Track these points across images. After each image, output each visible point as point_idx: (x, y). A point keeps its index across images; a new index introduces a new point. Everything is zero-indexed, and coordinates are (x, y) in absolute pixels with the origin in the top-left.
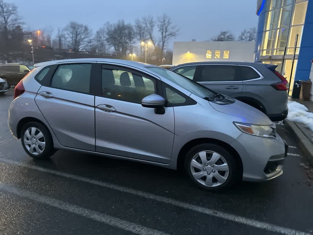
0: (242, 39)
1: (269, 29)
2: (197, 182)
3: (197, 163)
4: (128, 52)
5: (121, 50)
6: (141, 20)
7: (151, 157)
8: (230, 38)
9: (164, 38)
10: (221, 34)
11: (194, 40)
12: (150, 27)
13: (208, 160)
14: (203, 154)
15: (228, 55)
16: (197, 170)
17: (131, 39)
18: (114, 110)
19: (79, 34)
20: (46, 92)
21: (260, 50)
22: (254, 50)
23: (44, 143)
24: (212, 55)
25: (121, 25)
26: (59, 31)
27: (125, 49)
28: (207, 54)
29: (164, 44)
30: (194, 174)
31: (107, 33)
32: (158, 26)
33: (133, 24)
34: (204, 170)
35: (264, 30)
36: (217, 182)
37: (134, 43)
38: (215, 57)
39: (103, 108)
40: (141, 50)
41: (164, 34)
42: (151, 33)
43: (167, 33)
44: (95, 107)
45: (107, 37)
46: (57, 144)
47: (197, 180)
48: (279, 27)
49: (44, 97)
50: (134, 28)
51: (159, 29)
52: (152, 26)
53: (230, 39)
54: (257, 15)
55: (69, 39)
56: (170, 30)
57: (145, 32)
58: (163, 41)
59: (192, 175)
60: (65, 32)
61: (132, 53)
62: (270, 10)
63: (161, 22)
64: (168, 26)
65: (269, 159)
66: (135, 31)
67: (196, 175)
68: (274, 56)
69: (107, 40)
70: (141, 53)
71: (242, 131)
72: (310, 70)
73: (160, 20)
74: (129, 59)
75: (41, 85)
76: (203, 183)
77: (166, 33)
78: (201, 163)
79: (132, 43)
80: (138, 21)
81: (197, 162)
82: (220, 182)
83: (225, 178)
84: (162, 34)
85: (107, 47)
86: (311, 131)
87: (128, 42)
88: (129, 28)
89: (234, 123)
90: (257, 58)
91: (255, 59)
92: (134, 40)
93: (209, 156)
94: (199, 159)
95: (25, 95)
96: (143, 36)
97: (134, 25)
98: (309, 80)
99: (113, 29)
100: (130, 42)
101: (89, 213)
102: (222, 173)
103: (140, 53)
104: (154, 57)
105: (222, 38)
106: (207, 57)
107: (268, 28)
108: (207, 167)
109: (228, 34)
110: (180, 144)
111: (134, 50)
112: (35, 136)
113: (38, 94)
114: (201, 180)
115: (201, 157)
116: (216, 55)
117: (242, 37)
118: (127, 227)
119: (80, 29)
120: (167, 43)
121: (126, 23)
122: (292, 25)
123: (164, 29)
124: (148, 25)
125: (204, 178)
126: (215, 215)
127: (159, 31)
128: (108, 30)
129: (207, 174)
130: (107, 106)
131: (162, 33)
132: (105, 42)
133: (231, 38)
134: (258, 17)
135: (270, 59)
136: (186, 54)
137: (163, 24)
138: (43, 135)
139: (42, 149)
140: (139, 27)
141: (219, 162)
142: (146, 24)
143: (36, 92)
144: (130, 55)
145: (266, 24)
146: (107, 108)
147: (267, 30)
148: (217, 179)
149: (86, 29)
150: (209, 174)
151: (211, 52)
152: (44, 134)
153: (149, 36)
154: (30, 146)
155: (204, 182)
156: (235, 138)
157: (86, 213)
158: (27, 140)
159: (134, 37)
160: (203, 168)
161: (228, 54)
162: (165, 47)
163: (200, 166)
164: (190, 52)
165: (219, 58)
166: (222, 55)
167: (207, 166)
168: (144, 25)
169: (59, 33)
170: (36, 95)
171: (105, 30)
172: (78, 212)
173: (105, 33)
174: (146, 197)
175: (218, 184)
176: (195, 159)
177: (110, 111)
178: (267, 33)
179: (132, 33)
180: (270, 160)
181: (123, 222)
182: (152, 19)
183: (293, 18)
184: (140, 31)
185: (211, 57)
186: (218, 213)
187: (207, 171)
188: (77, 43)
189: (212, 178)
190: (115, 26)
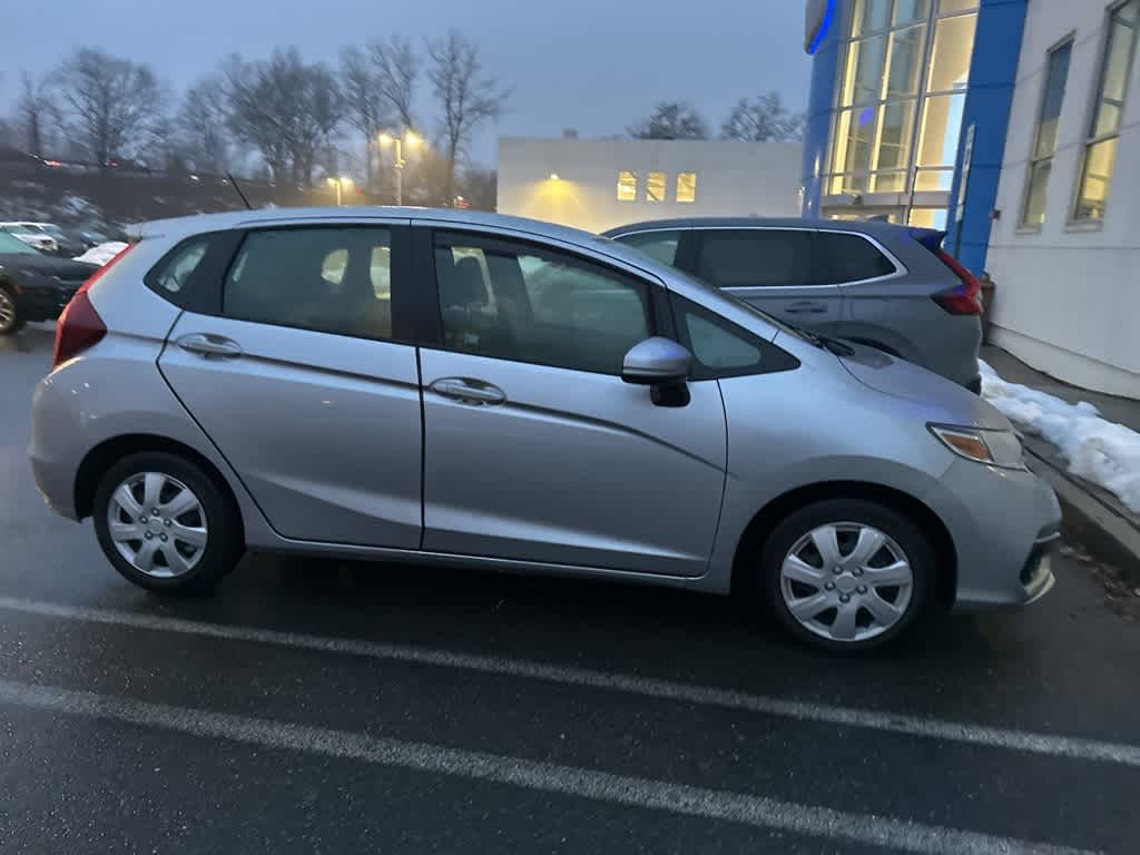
0: (734, 134)
1: (850, 104)
2: (803, 627)
3: (804, 567)
4: (318, 170)
5: (290, 162)
6: (366, 52)
7: (640, 555)
8: (692, 130)
9: (455, 123)
10: (659, 113)
11: (571, 134)
12: (399, 80)
13: (844, 553)
14: (825, 537)
15: (693, 191)
16: (802, 590)
17: (330, 122)
18: (498, 396)
19: (118, 99)
20: (205, 335)
21: (821, 175)
22: (798, 173)
23: (203, 530)
24: (637, 189)
25: (289, 65)
26: (28, 84)
27: (305, 160)
28: (619, 185)
29: (458, 145)
30: (793, 603)
31: (234, 100)
32: (430, 75)
33: (334, 64)
34: (829, 589)
35: (836, 105)
36: (872, 625)
37: (340, 135)
38: (649, 198)
39: (455, 392)
40: (369, 165)
41: (455, 105)
42: (403, 99)
43: (467, 105)
44: (421, 388)
45: (232, 111)
46: (256, 530)
47: (800, 621)
48: (884, 97)
49: (202, 355)
50: (339, 81)
51: (435, 87)
52: (408, 77)
53: (693, 134)
54: (808, 52)
55: (75, 119)
56: (476, 91)
57: (383, 97)
58: (452, 134)
59: (786, 607)
60: (57, 91)
61: (337, 178)
62: (853, 36)
63: (441, 61)
64: (468, 74)
65: (1039, 537)
66: (343, 90)
67: (800, 605)
68: (870, 194)
69: (232, 124)
70: (370, 173)
71: (956, 453)
72: (987, 246)
73: (438, 54)
74: (328, 200)
75: (179, 310)
76: (824, 633)
77: (461, 103)
78: (819, 564)
79: (334, 138)
80: (351, 54)
81: (805, 565)
82: (882, 625)
83: (900, 608)
84: (448, 107)
85: (232, 149)
86: (1048, 442)
87: (316, 134)
88: (321, 80)
89: (929, 426)
90: (813, 203)
91: (805, 204)
92: (342, 125)
93: (847, 541)
94: (811, 554)
95: (104, 350)
96: (375, 113)
97: (338, 70)
98: (984, 277)
99: (255, 81)
100: (325, 132)
101: (492, 768)
102: (888, 593)
103: (364, 174)
104: (420, 191)
105: (665, 129)
106: (620, 197)
107: (847, 101)
108: (838, 577)
109: (684, 115)
110: (744, 505)
111: (341, 162)
112: (160, 507)
113: (173, 343)
114: (815, 622)
115: (819, 546)
116: (650, 189)
117: (733, 124)
118: (649, 797)
119: (120, 78)
120: (468, 140)
121: (307, 61)
122: (929, 91)
123: (453, 86)
124: (393, 70)
125: (828, 616)
126: (898, 728)
127: (436, 94)
128: (236, 85)
129: (841, 599)
130: (469, 382)
131: (448, 102)
132: (226, 134)
133: (695, 130)
134: (810, 58)
135: (859, 204)
136: (548, 183)
137: (450, 68)
138: (196, 501)
139: (189, 555)
140: (358, 77)
141: (882, 558)
142: (386, 67)
143: (163, 337)
144: (331, 181)
145: (842, 85)
146: (469, 389)
147: (845, 104)
148: (872, 612)
149: (145, 78)
150: (848, 600)
151: (633, 179)
152: (199, 499)
153: (397, 113)
154: (135, 545)
155: (827, 627)
156: (937, 475)
157: (482, 768)
158: (121, 524)
159: (339, 117)
160: (823, 582)
161: (693, 185)
162: (460, 155)
163: (815, 574)
164: (561, 177)
165: (661, 198)
166: (671, 189)
167: (840, 573)
168: (374, 71)
169: (29, 93)
170: (160, 346)
171: (223, 85)
172: (451, 766)
173: (224, 98)
174: (651, 692)
175: (875, 631)
176: (797, 553)
177: (479, 402)
178: (846, 117)
179: (333, 99)
180: (1039, 541)
181: (628, 781)
182: (406, 48)
183: (932, 66)
184: (363, 92)
185: (632, 198)
186: (906, 720)
187: (839, 591)
188: (107, 134)
189: (855, 614)
190: (265, 71)
